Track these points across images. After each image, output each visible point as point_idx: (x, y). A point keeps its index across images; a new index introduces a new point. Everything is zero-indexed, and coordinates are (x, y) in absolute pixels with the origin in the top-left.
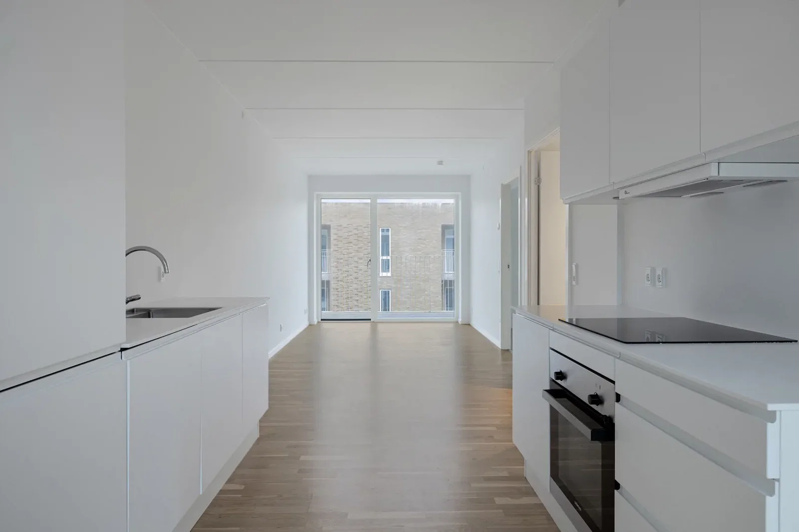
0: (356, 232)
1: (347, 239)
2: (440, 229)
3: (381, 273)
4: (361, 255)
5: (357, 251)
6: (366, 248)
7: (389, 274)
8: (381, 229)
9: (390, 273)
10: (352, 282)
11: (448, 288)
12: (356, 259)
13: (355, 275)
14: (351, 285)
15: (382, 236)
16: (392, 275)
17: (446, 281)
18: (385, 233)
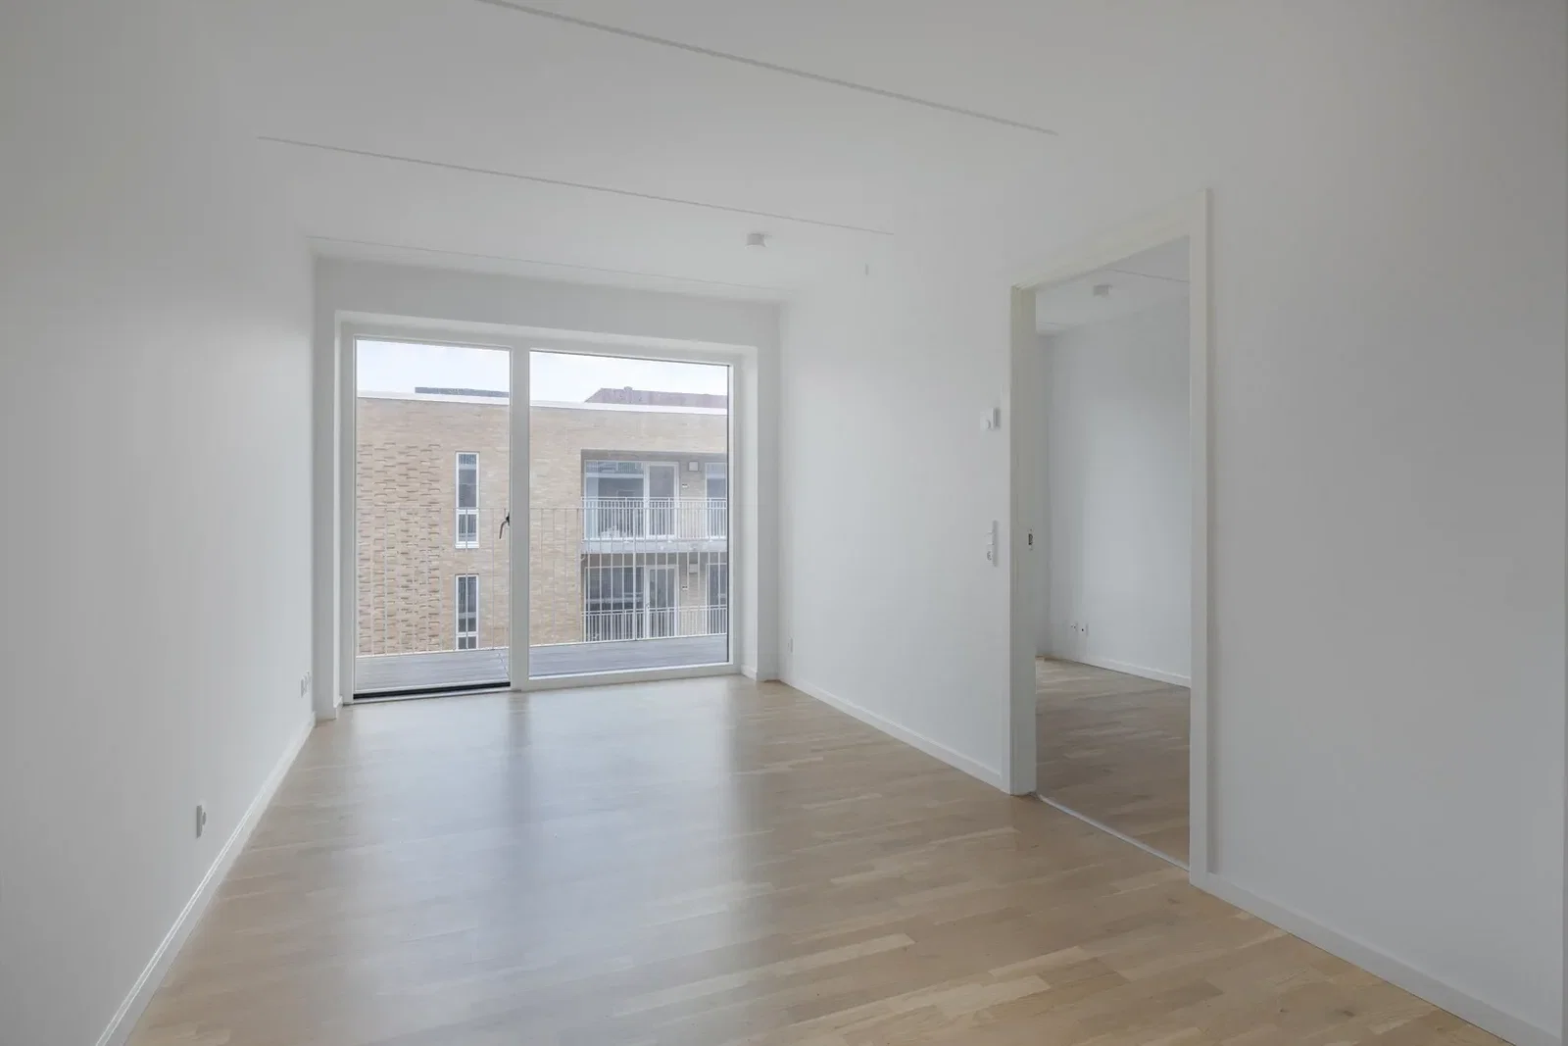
0: (402, 458)
1: (383, 474)
2: (579, 457)
3: (458, 542)
4: (416, 505)
5: (407, 499)
6: (425, 491)
7: (474, 544)
8: (457, 454)
9: (477, 541)
10: (394, 563)
11: (600, 567)
12: (403, 514)
13: (401, 548)
14: (391, 567)
15: (460, 471)
16: (481, 545)
17: (595, 558)
18: (467, 466)
